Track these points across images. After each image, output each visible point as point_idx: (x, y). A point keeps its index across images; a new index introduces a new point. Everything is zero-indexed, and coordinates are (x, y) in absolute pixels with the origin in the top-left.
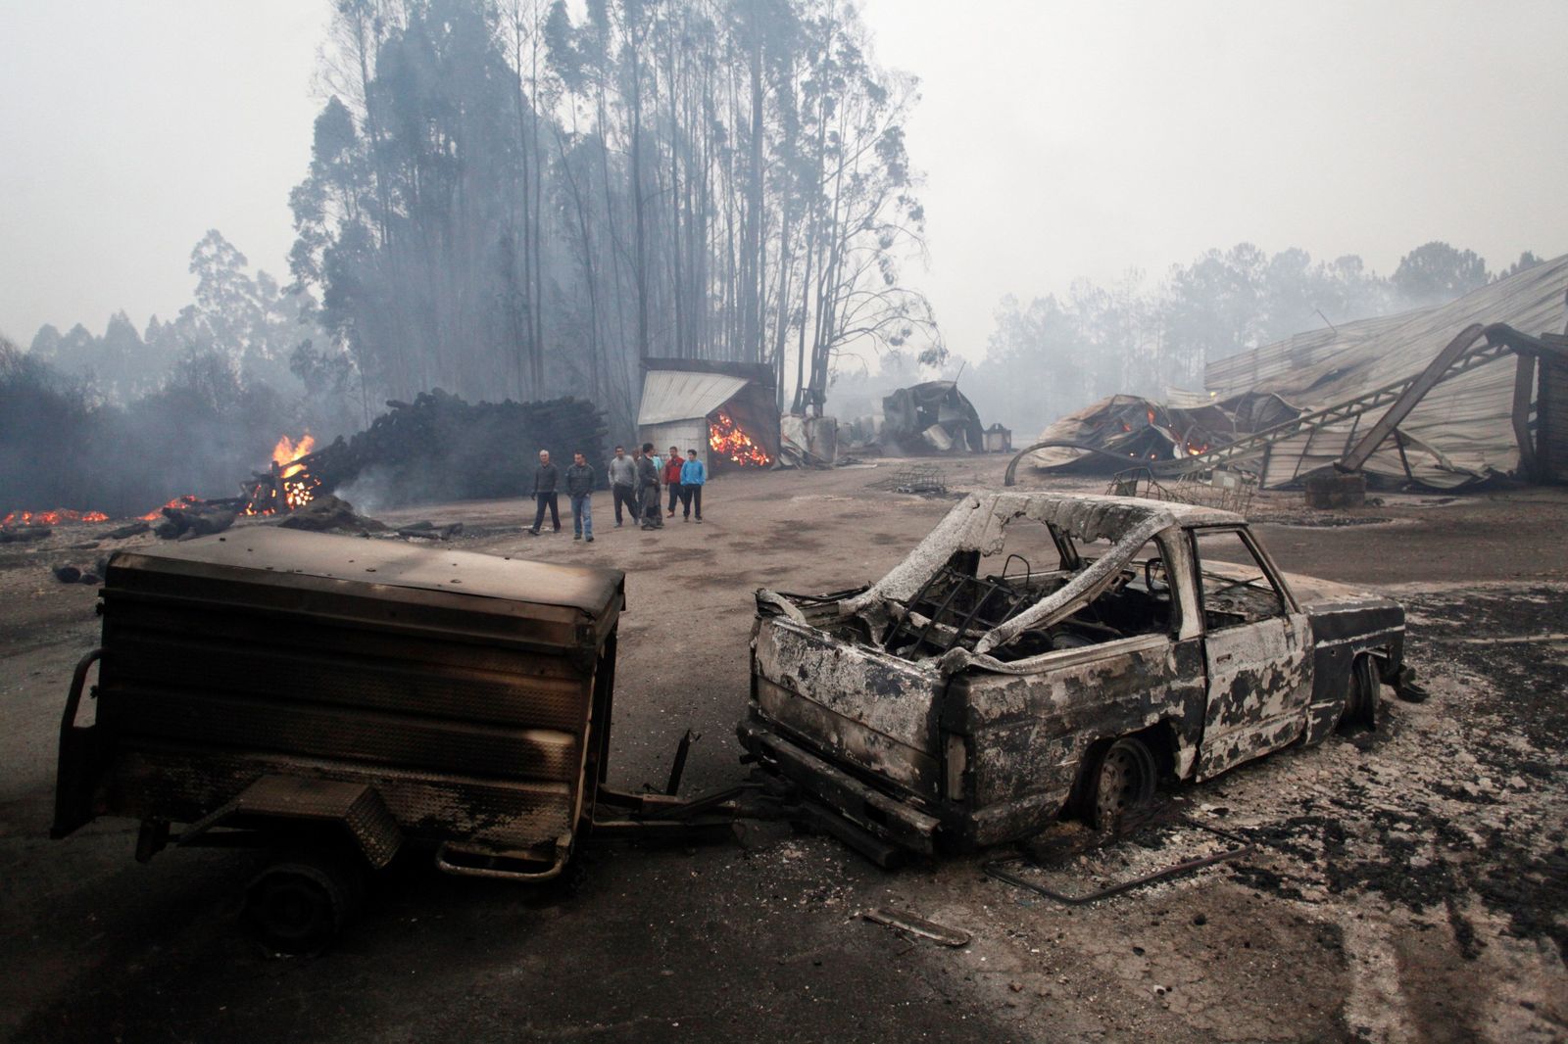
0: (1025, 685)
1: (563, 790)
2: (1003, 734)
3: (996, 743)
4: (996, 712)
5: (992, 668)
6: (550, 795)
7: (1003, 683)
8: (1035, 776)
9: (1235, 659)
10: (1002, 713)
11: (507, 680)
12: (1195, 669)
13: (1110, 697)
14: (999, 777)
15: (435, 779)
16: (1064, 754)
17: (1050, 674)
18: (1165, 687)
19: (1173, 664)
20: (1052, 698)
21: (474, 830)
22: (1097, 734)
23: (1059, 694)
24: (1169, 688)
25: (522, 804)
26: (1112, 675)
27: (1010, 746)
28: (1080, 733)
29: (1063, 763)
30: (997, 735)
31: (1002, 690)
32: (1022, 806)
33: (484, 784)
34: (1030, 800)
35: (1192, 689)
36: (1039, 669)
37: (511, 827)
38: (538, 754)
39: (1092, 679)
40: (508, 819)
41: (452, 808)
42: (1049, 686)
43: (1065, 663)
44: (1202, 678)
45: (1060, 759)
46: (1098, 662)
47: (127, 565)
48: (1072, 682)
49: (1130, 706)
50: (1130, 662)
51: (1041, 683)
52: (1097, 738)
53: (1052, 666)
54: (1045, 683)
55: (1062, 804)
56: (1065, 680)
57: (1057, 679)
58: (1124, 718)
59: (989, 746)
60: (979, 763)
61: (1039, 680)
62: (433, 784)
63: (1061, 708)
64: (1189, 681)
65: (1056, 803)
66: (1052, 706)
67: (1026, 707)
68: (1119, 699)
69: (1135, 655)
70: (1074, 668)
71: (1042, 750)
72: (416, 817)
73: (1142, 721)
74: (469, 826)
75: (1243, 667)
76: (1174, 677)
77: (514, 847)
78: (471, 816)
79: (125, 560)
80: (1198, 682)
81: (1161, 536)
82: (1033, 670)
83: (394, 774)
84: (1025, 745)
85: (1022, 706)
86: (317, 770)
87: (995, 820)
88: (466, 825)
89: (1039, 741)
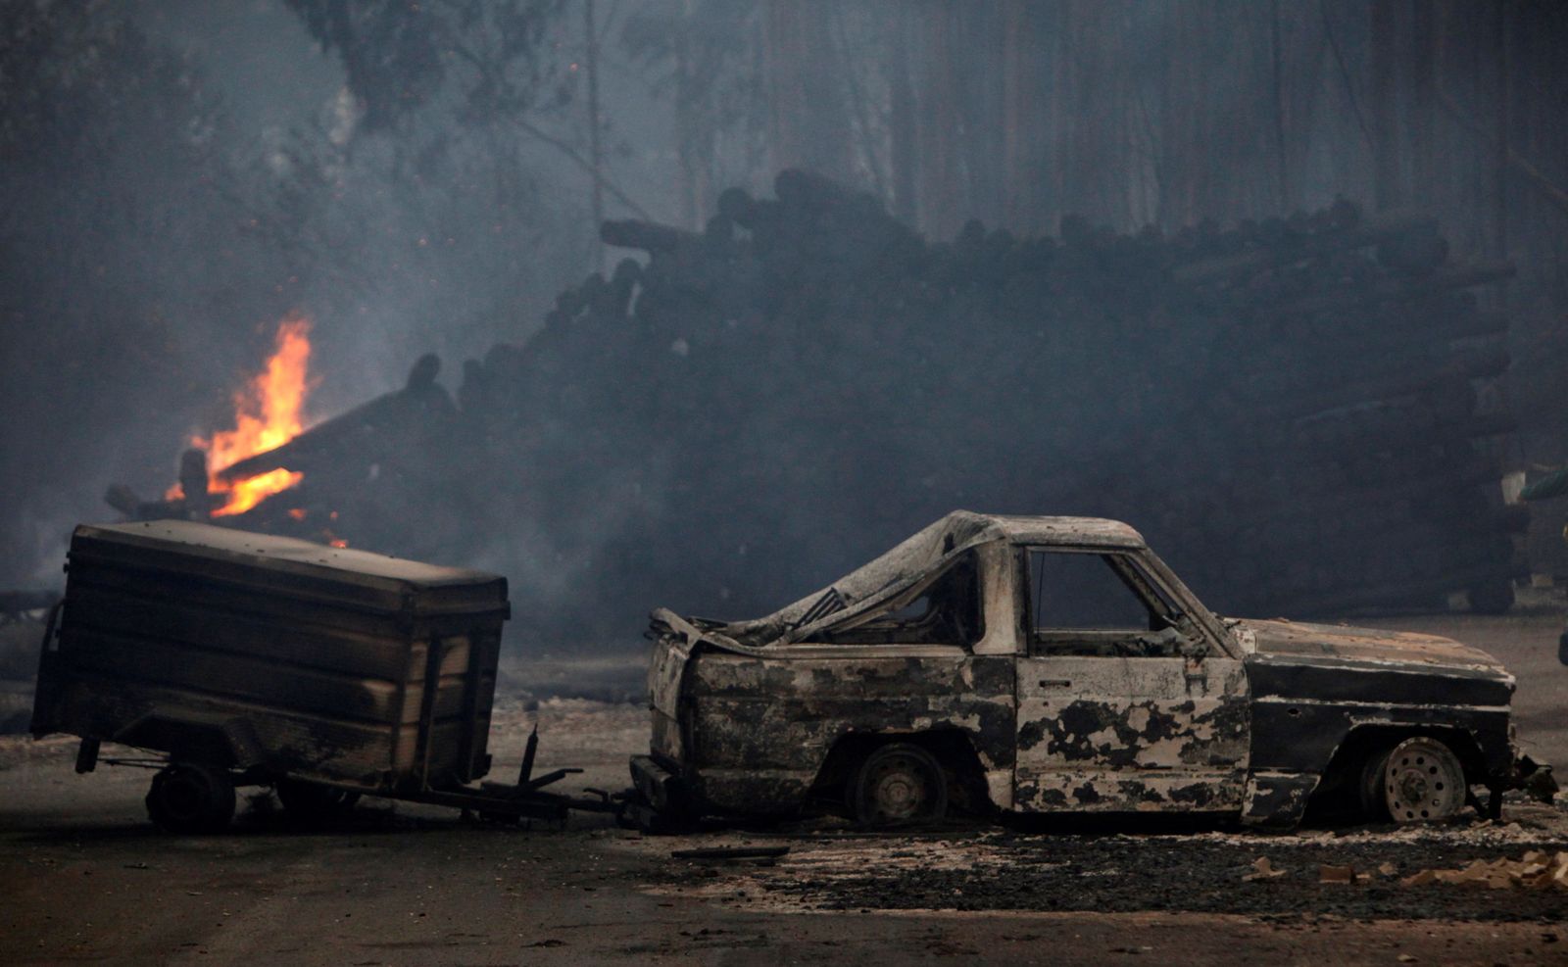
0: (762, 666)
1: (387, 731)
2: (730, 704)
3: (724, 709)
4: (724, 683)
5: (725, 646)
6: (377, 734)
7: (736, 662)
8: (769, 750)
9: (1075, 688)
10: (731, 686)
11: (351, 636)
12: (1001, 686)
13: (872, 696)
14: (724, 741)
15: (292, 715)
16: (807, 737)
17: (795, 662)
18: (952, 697)
19: (968, 677)
20: (793, 683)
21: (319, 761)
22: (850, 726)
23: (802, 681)
24: (957, 700)
25: (355, 740)
26: (877, 675)
27: (739, 717)
28: (827, 722)
29: (805, 744)
30: (725, 704)
31: (733, 667)
32: (757, 775)
33: (329, 722)
34: (768, 773)
35: (993, 707)
36: (782, 656)
37: (347, 759)
38: (368, 699)
39: (849, 674)
40: (345, 753)
41: (304, 739)
42: (792, 673)
43: (815, 655)
44: (1009, 697)
45: (802, 740)
46: (860, 661)
47: (86, 535)
48: (822, 674)
49: (896, 706)
50: (905, 666)
51: (782, 669)
52: (850, 729)
53: (799, 655)
54: (789, 669)
55: (808, 785)
56: (814, 671)
57: (804, 668)
58: (885, 716)
59: (715, 712)
60: (702, 724)
61: (781, 665)
62: (291, 719)
63: (804, 693)
64: (988, 697)
65: (799, 783)
66: (792, 690)
67: (760, 685)
68: (884, 699)
69: (914, 662)
70: (827, 661)
71: (778, 728)
72: (278, 746)
73: (909, 724)
74: (316, 756)
75: (1085, 698)
76: (967, 690)
77: (349, 777)
78: (318, 748)
79: (85, 531)
80: (1003, 700)
81: (977, 550)
82: (773, 655)
83: (263, 709)
84: (759, 720)
85: (755, 683)
86: (209, 702)
87: (725, 781)
88: (313, 756)
89: (777, 719)
